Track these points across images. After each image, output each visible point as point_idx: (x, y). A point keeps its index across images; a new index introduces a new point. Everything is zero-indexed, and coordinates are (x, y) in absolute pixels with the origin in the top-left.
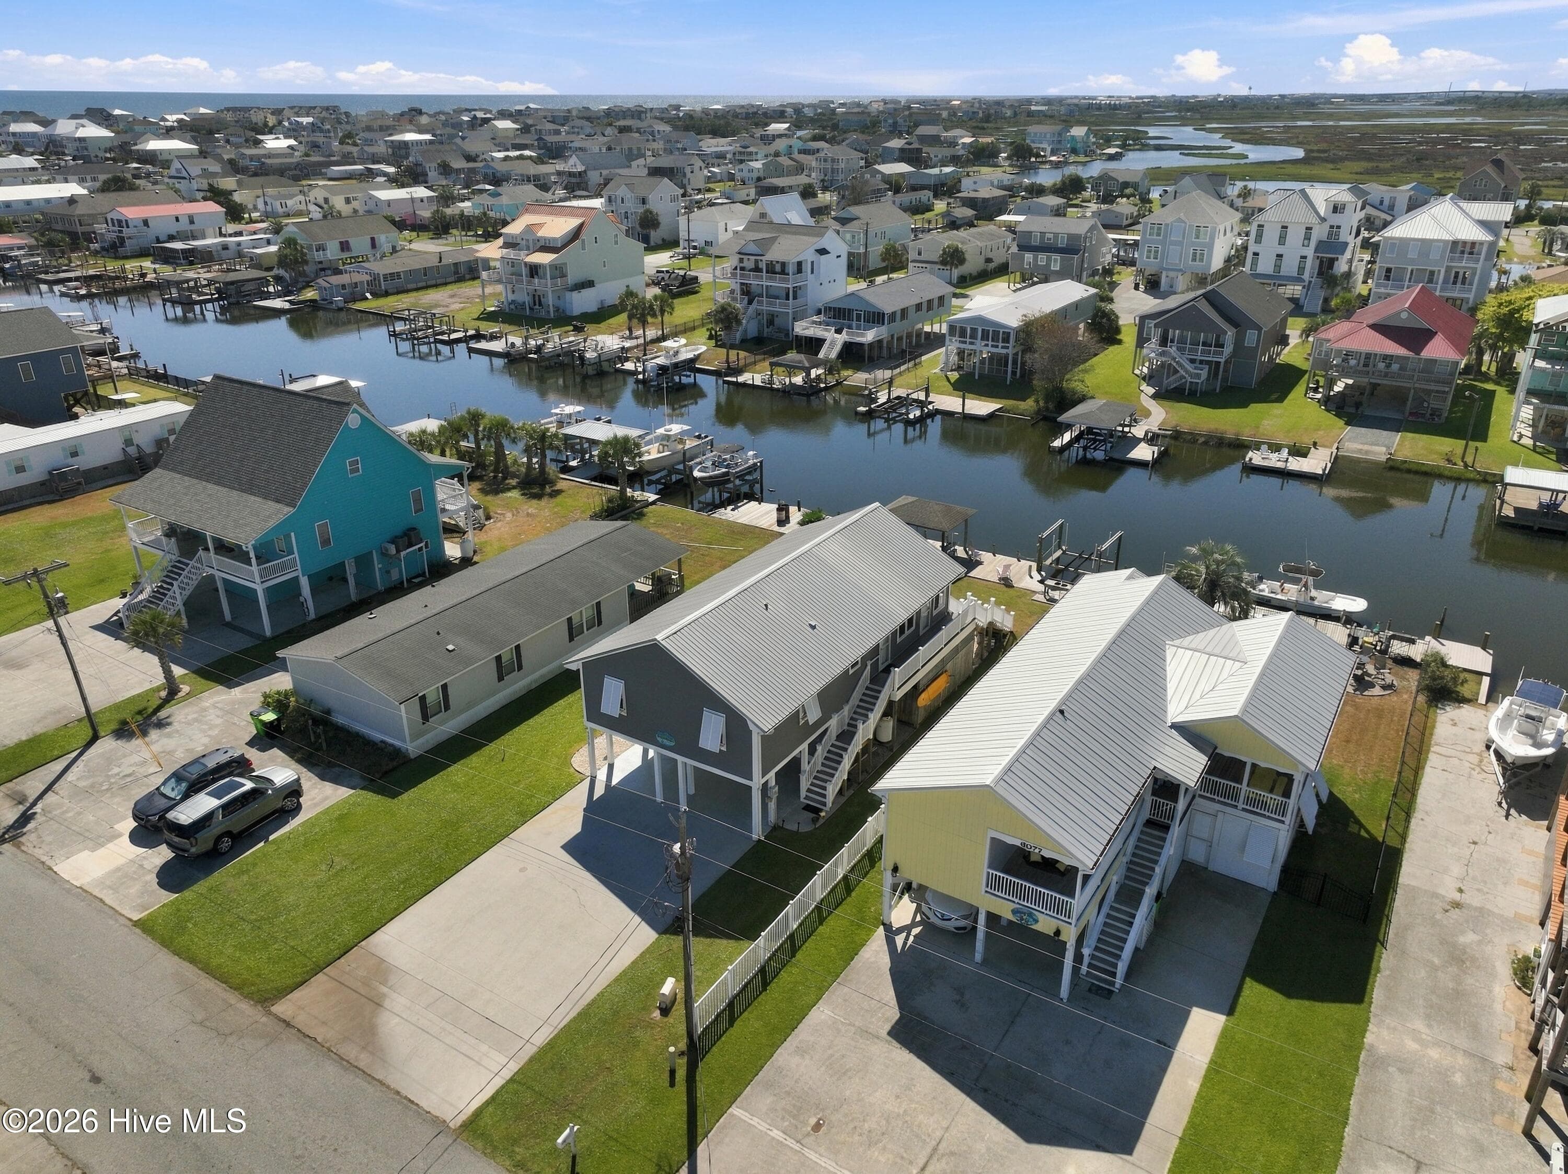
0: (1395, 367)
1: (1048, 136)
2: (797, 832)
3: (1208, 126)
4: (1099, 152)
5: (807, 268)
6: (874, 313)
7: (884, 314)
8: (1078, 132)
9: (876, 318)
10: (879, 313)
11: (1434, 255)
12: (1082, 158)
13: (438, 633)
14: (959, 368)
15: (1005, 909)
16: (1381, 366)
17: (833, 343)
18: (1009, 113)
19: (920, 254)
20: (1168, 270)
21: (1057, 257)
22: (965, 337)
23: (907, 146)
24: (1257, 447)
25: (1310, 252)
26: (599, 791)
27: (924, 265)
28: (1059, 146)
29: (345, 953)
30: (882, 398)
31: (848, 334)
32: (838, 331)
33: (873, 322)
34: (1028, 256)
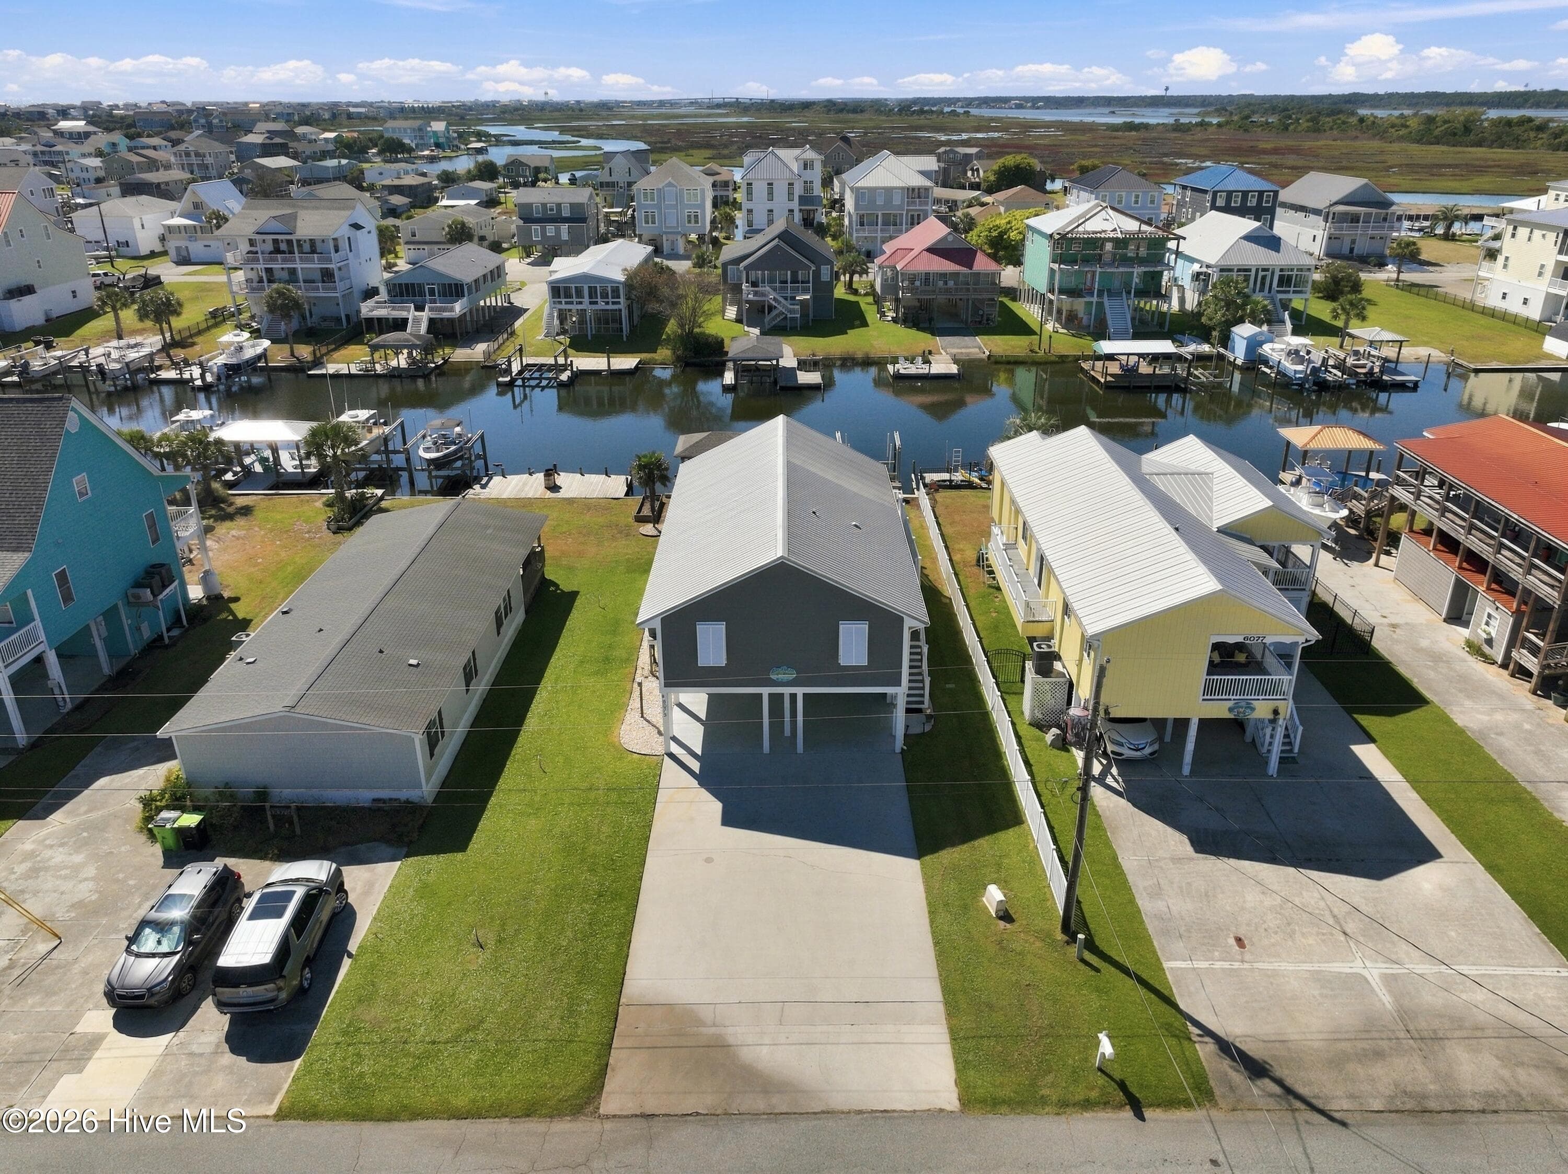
0: (951, 283)
1: (409, 131)
2: (923, 733)
3: (536, 125)
4: (463, 147)
5: (344, 245)
6: (450, 285)
7: (462, 285)
8: (439, 126)
9: (454, 290)
10: (456, 285)
11: (897, 201)
12: (448, 153)
13: (381, 652)
14: (563, 332)
15: (1220, 710)
16: (941, 283)
17: (417, 321)
18: (327, 116)
19: (414, 235)
20: (666, 233)
21: (564, 227)
22: (571, 297)
23: (268, 141)
24: (895, 361)
25: (795, 205)
26: (695, 766)
27: (421, 247)
28: (422, 142)
29: (616, 1019)
30: (516, 367)
31: (431, 309)
32: (420, 308)
33: (451, 295)
34: (535, 227)
